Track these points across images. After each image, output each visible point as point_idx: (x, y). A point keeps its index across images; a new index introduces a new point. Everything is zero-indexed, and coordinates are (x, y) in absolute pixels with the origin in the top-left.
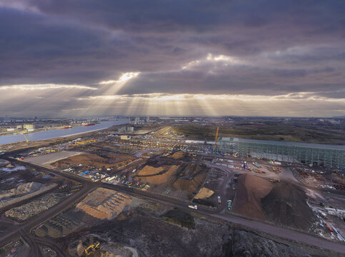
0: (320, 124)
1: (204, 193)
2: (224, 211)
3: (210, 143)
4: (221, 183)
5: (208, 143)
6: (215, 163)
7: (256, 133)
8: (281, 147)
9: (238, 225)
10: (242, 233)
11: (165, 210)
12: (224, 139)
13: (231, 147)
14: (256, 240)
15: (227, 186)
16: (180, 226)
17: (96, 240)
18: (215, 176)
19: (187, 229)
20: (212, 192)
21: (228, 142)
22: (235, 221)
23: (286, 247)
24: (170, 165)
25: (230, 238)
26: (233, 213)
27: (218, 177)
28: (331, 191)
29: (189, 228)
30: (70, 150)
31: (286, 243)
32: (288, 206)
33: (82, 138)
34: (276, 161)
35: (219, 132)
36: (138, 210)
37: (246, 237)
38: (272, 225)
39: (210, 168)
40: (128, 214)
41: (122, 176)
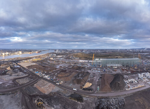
0: (127, 51)
1: (88, 85)
2: (96, 92)
3: (90, 61)
4: (95, 80)
5: (89, 61)
6: (92, 70)
7: (109, 56)
8: (117, 61)
9: (102, 96)
10: (103, 100)
11: (70, 94)
12: (96, 59)
13: (99, 63)
14: (108, 101)
15: (97, 80)
16: (77, 101)
17: (41, 101)
18: (92, 76)
19: (80, 103)
20: (91, 84)
21: (98, 60)
22: (101, 95)
23: (117, 99)
24: (72, 72)
25: (99, 103)
26: (100, 92)
27: (94, 77)
28: (130, 74)
29: (81, 102)
30: (32, 62)
31: (117, 97)
32: (118, 83)
33: (36, 58)
34: (115, 67)
35: (94, 56)
36: (58, 92)
37: (104, 101)
38: (114, 92)
39: (90, 73)
40: (54, 93)
41: (51, 76)
